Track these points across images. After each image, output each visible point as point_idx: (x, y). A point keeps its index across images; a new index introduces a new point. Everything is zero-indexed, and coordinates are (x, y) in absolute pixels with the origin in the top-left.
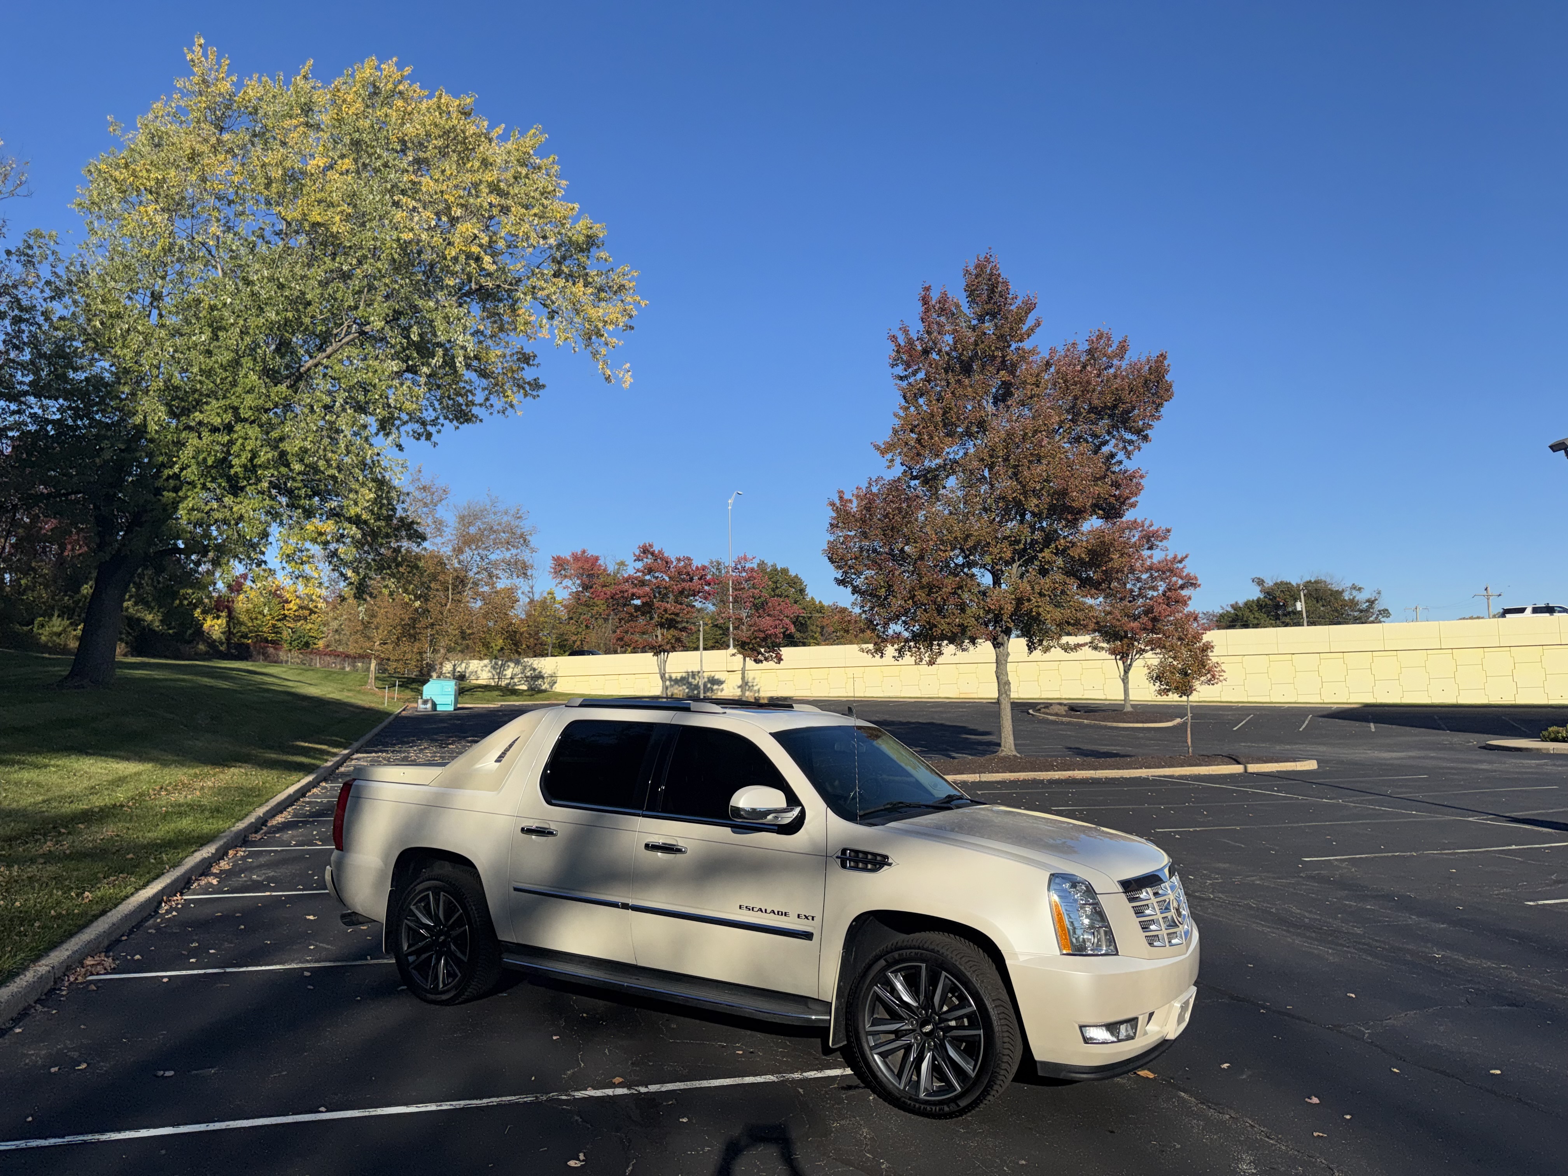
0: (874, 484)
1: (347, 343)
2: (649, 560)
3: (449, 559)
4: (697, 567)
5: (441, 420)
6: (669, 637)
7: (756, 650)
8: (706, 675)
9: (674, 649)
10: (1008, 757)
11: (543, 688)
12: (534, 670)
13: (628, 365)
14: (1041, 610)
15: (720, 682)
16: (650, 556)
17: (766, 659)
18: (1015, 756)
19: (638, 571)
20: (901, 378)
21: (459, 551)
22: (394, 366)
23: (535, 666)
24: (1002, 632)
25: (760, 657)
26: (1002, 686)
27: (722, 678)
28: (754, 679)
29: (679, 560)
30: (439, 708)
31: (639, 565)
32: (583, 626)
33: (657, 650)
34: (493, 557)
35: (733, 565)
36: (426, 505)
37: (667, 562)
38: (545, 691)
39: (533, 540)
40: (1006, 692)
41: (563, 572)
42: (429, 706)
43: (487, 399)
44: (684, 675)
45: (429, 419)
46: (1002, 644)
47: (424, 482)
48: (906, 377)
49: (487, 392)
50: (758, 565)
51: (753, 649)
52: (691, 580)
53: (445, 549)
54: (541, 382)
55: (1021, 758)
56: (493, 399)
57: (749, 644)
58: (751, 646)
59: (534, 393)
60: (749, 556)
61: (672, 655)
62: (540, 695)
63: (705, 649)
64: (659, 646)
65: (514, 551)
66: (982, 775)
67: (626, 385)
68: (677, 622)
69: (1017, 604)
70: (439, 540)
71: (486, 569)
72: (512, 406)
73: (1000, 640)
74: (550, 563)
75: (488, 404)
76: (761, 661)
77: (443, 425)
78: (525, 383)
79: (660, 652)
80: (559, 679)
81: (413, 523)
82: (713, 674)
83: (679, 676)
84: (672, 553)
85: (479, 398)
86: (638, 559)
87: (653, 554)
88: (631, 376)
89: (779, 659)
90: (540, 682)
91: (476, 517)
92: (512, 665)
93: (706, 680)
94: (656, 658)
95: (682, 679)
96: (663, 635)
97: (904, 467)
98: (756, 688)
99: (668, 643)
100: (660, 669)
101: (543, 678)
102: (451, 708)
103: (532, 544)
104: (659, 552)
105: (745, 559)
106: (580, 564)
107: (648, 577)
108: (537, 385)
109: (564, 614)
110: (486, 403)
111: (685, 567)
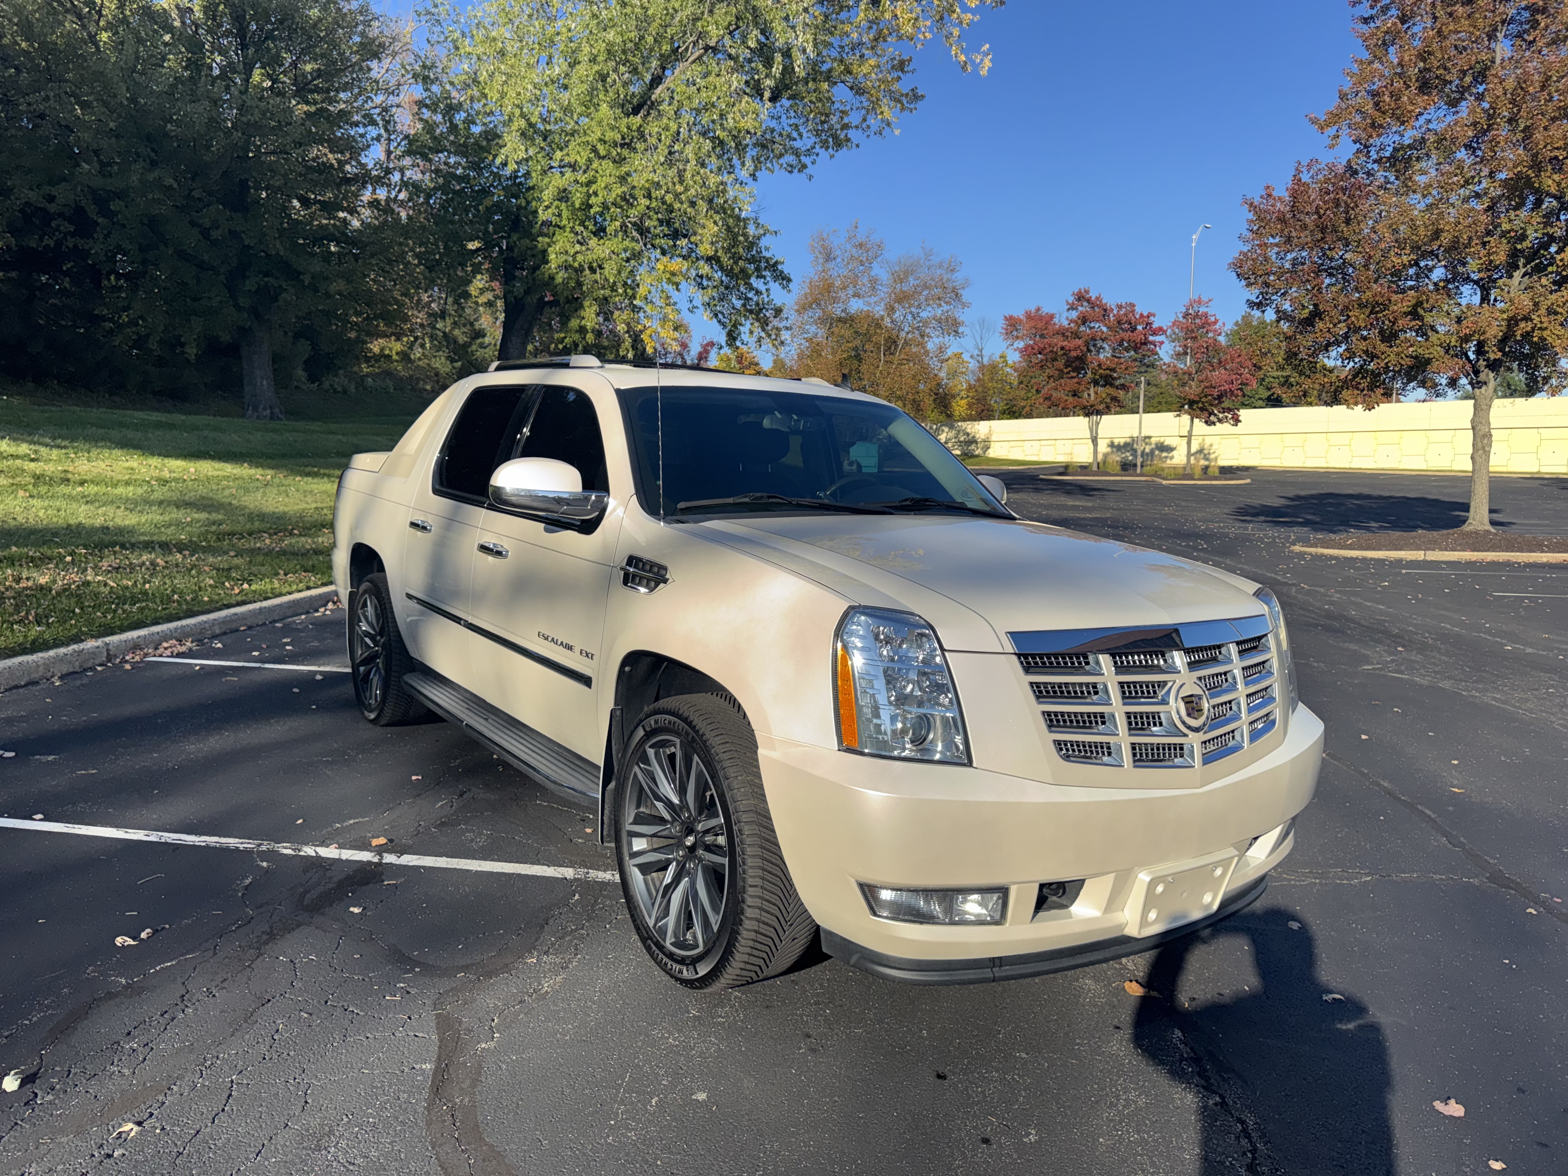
0: (1304, 170)
1: (694, 62)
2: (1084, 308)
3: (882, 318)
4: (1142, 315)
5: (817, 149)
6: (1104, 395)
7: (1206, 410)
8: (1153, 440)
9: (1107, 411)
10: (1476, 533)
11: (977, 453)
12: (968, 434)
13: (987, 46)
14: (1545, 334)
15: (1170, 449)
16: (1085, 304)
17: (1220, 421)
18: (1488, 531)
19: (1071, 321)
20: (1366, 21)
21: (891, 310)
22: (737, 81)
23: (969, 431)
24: (1486, 367)
25: (1212, 418)
26: (1479, 440)
27: (1173, 444)
28: (1211, 445)
29: (1120, 307)
30: (864, 470)
31: (1074, 315)
32: (1034, 391)
33: (1089, 411)
34: (924, 315)
35: (1184, 310)
36: (862, 263)
37: (1106, 311)
38: (977, 456)
39: (966, 295)
40: (1483, 448)
41: (1015, 333)
42: (854, 467)
43: (864, 120)
44: (1128, 440)
45: (803, 149)
46: (1485, 383)
47: (861, 238)
48: (1372, 17)
49: (864, 112)
50: (1243, 317)
51: (1202, 409)
52: (1134, 329)
53: (877, 309)
54: (920, 92)
55: (1495, 534)
56: (871, 121)
57: (1197, 402)
58: (1200, 405)
59: (912, 106)
60: (1205, 299)
61: (1105, 418)
62: (972, 460)
63: (1145, 412)
64: (1092, 406)
65: (945, 307)
66: (1428, 553)
67: (984, 72)
68: (1114, 379)
69: (1509, 326)
70: (873, 300)
71: (918, 328)
72: (888, 124)
73: (1482, 377)
74: (1001, 324)
75: (864, 126)
76: (1214, 424)
77: (817, 155)
78: (902, 95)
79: (1092, 414)
80: (992, 445)
81: (776, 263)
82: (1162, 440)
83: (1122, 441)
84: (1111, 300)
85: (854, 118)
86: (1072, 308)
87: (1088, 301)
88: (991, 60)
89: (1237, 421)
90: (973, 447)
91: (907, 274)
92: (946, 429)
93: (1153, 446)
94: (1087, 419)
95: (1126, 445)
96: (1096, 393)
97: (1358, 145)
98: (1212, 456)
99: (1101, 402)
100: (1091, 431)
101: (976, 442)
102: (875, 470)
103: (965, 298)
104: (1097, 298)
105: (1199, 302)
106: (1032, 323)
107: (1082, 328)
108: (915, 97)
109: (1014, 378)
110: (863, 126)
111: (1126, 315)
